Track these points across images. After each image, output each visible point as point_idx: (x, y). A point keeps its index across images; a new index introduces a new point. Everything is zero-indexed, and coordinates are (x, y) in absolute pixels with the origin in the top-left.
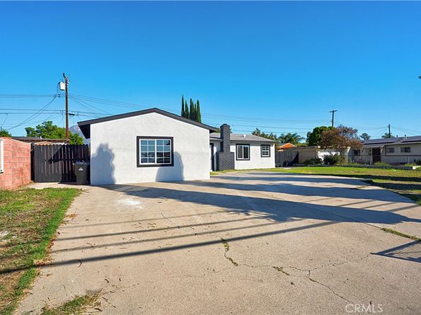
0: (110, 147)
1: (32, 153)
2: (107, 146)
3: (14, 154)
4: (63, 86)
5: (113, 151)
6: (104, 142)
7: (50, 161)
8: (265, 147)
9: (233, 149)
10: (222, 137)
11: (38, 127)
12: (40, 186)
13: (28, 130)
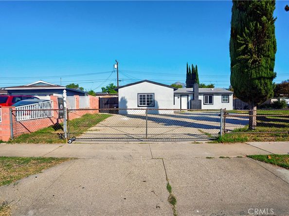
0: (126, 98)
1: (99, 101)
2: (124, 97)
3: (93, 101)
4: (116, 66)
5: (127, 100)
6: (123, 96)
7: (105, 104)
8: (225, 96)
9: (201, 98)
10: (194, 91)
11: (107, 87)
12: (100, 114)
13: (103, 89)
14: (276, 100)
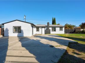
5: (9, 30)
8: (61, 28)
14: (83, 30)
